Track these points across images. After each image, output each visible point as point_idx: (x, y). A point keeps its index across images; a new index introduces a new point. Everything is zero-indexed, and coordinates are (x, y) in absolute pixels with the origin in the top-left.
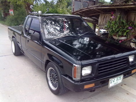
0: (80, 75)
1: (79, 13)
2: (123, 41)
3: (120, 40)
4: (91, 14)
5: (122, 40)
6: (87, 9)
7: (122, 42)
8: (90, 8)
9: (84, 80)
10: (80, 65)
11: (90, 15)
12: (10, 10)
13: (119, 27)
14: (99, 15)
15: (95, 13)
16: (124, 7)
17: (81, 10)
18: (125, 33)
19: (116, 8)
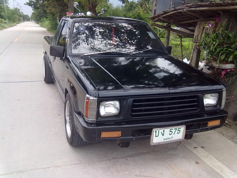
0: (95, 113)
1: (162, 19)
2: (228, 71)
3: (223, 70)
4: (184, 21)
5: (227, 69)
6: (174, 11)
7: (228, 74)
8: (179, 9)
9: (103, 122)
10: (96, 97)
11: (182, 23)
12: (67, 13)
13: (223, 45)
14: (197, 22)
15: (191, 19)
16: (231, 7)
17: (165, 13)
18: (232, 57)
19: (220, 10)
